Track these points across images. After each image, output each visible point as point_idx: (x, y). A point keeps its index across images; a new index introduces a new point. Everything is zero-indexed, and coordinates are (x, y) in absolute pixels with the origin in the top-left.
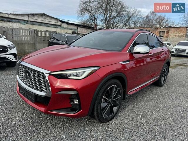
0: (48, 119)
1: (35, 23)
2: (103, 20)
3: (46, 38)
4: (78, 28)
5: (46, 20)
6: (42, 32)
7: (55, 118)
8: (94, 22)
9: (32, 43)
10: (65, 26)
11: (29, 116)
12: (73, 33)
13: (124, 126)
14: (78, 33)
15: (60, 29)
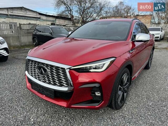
0: (65, 112)
1: (15, 17)
2: (77, 11)
3: (30, 30)
4: (57, 19)
5: (25, 13)
6: (25, 25)
7: (70, 110)
8: (70, 13)
9: (16, 37)
10: (44, 18)
11: (45, 111)
12: (52, 24)
13: (137, 110)
14: (57, 24)
15: (39, 21)
